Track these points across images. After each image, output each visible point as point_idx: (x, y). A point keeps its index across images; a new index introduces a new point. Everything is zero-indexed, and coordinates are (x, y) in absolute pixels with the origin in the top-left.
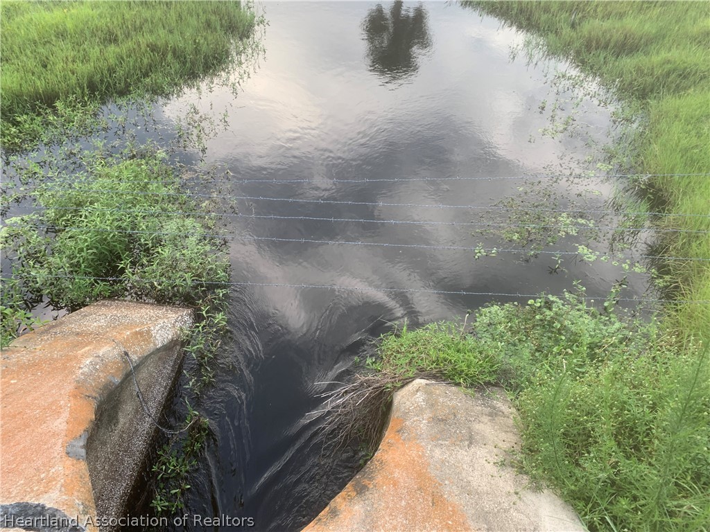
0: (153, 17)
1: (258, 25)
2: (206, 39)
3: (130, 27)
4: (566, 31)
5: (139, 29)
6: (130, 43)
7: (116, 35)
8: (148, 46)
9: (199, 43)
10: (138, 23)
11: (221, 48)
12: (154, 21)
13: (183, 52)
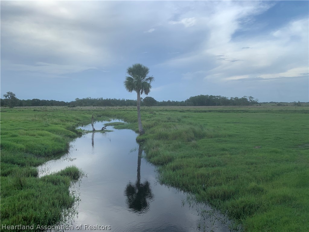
0: (28, 204)
1: (76, 201)
2: (51, 211)
3: (16, 210)
4: (202, 192)
5: (20, 210)
6: (14, 218)
7: (9, 215)
8: (23, 218)
9: (47, 214)
10: (21, 207)
11: (57, 215)
12: (29, 206)
13: (39, 219)
